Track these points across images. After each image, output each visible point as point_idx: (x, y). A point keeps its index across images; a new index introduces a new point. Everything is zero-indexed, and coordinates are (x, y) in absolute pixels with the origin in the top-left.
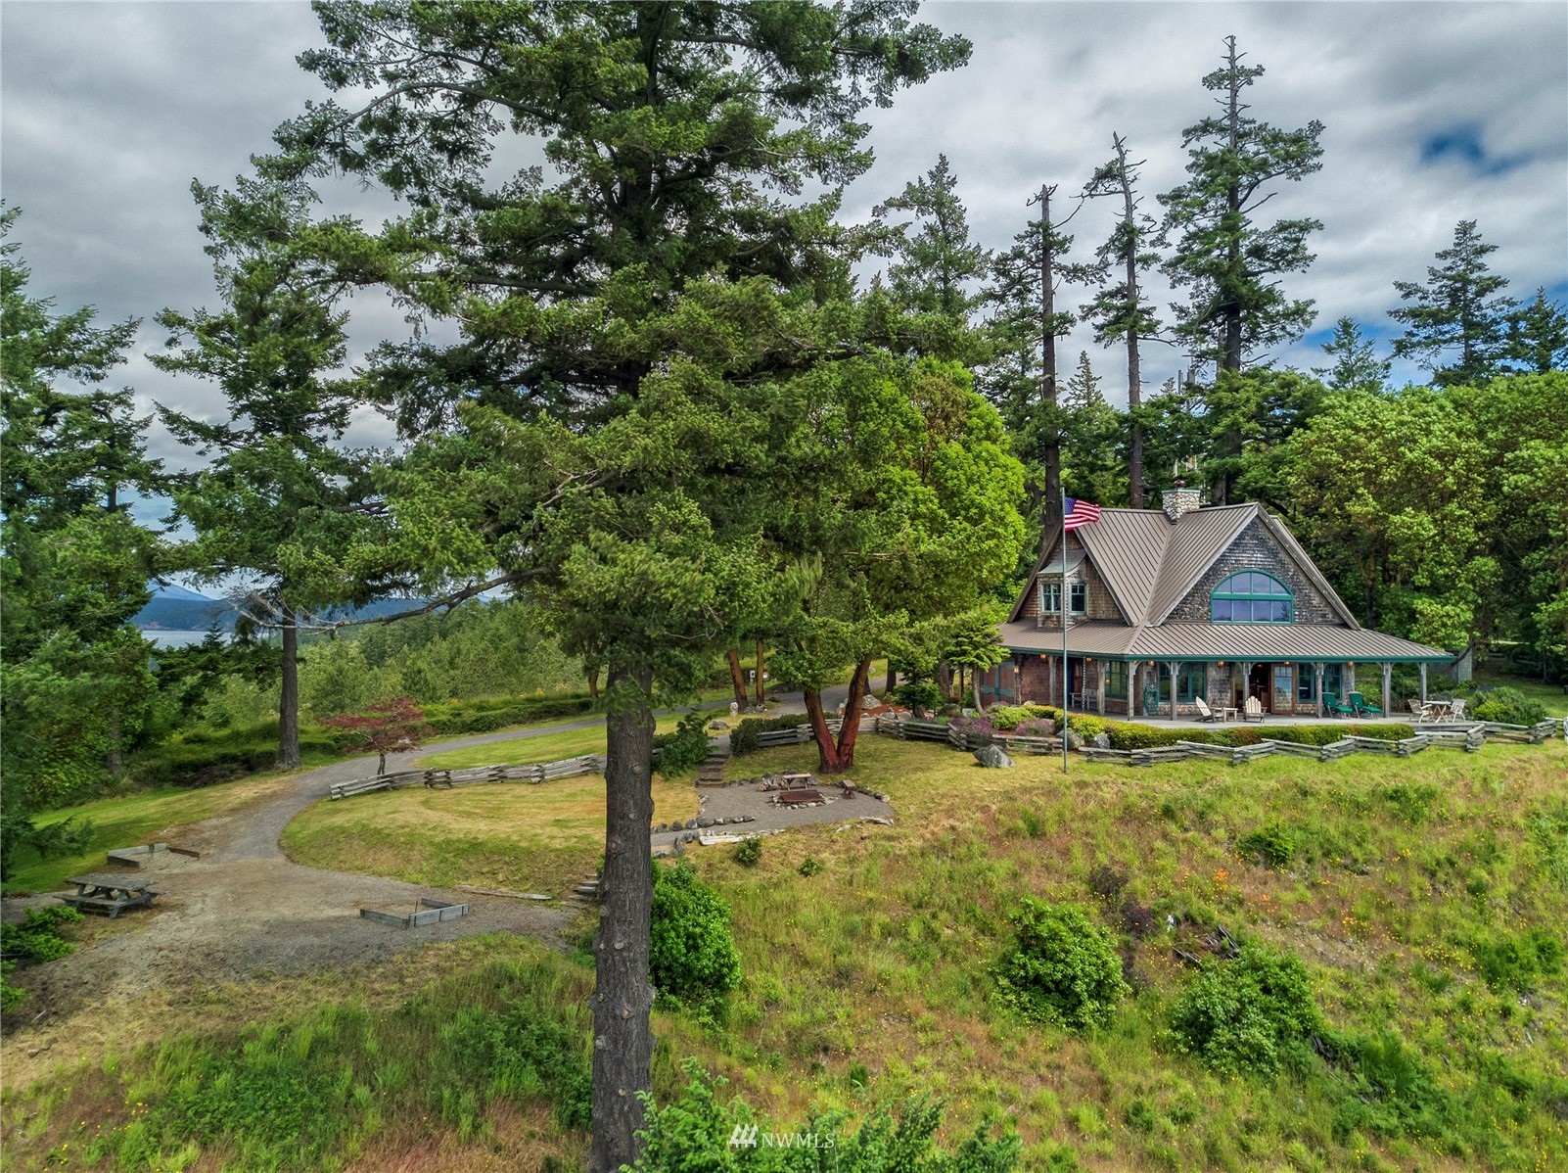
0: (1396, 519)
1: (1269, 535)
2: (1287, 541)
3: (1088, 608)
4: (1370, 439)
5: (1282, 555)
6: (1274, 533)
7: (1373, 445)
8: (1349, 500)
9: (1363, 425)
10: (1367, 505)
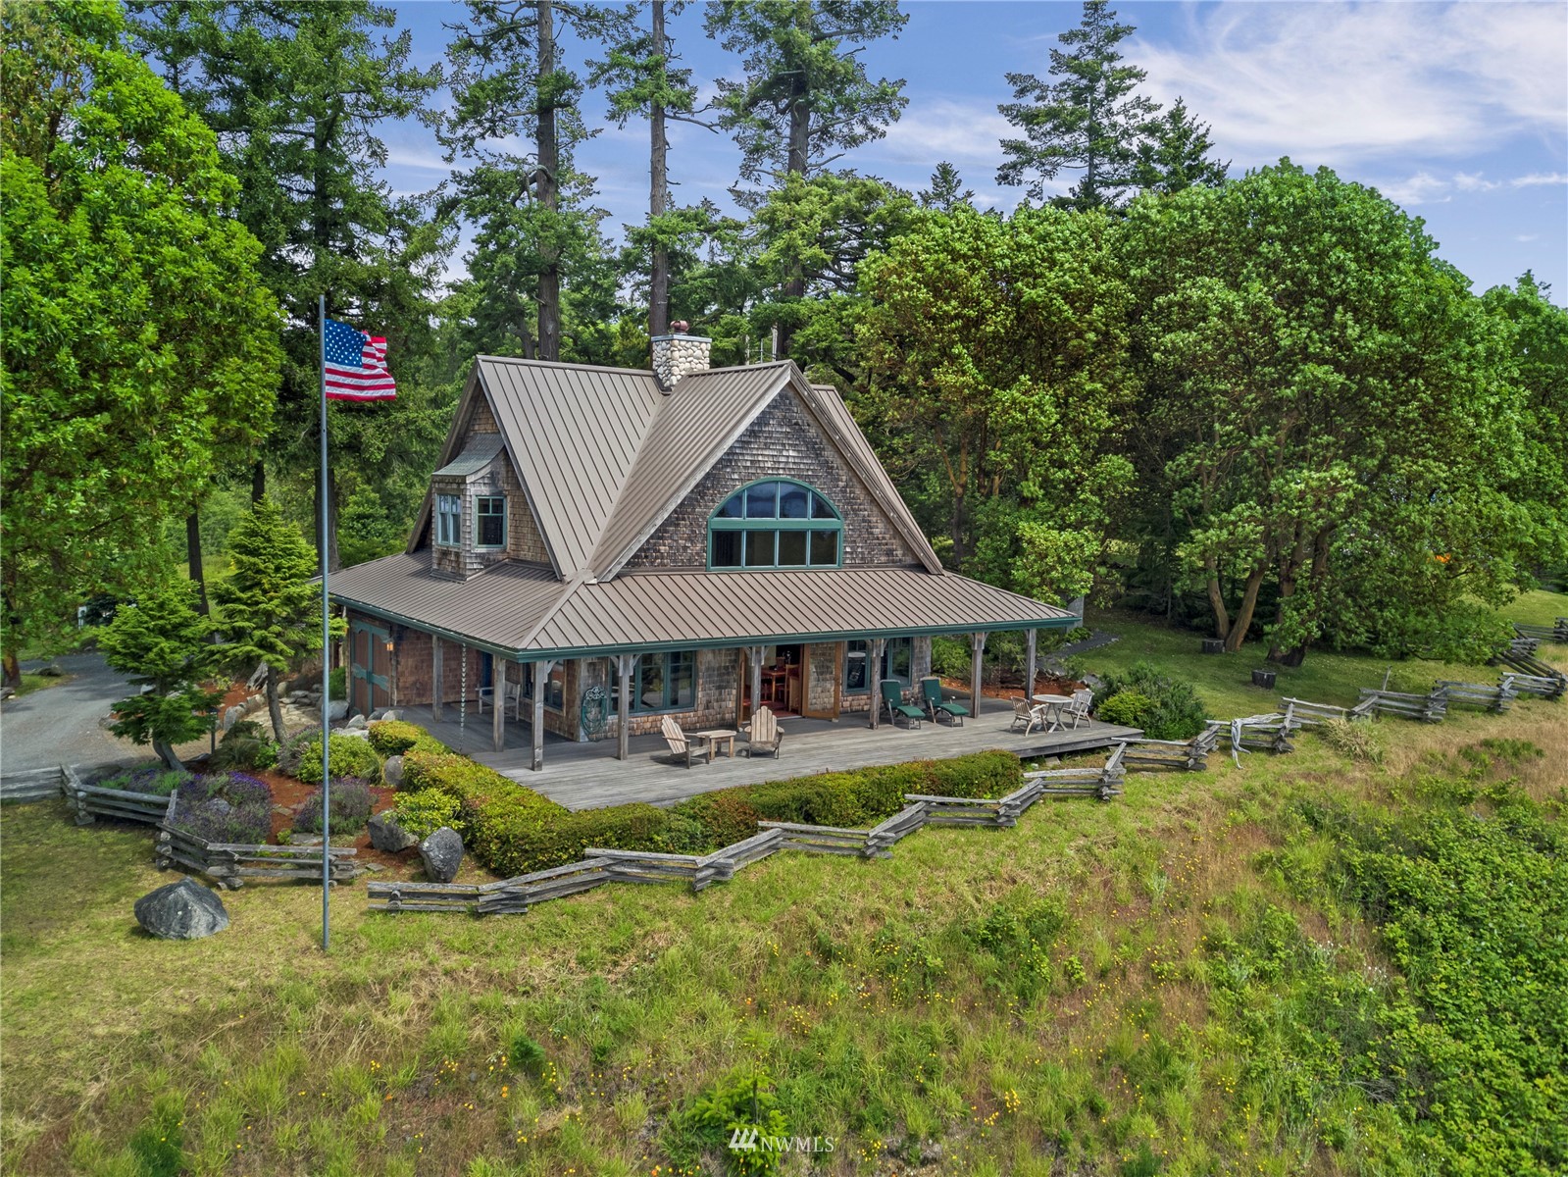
0: (1005, 396)
1: (809, 418)
2: (837, 430)
3: (508, 540)
4: (973, 270)
5: (829, 454)
6: (818, 415)
7: (975, 281)
8: (938, 364)
9: (965, 249)
10: (964, 373)
